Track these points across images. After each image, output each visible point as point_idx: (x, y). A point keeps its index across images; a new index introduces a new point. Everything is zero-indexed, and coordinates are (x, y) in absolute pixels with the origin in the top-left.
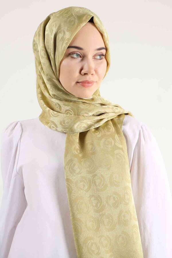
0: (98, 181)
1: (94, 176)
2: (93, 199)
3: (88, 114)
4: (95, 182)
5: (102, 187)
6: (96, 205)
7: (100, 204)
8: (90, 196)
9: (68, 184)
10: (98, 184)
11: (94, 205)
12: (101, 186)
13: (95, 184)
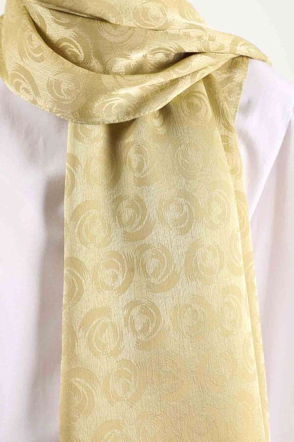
0: (152, 264)
1: (143, 248)
2: (135, 311)
3: (128, 58)
4: (144, 266)
5: (164, 280)
6: (144, 330)
7: (154, 325)
8: (127, 305)
9: (74, 274)
10: (151, 271)
11: (139, 327)
12: (160, 277)
13: (145, 272)
